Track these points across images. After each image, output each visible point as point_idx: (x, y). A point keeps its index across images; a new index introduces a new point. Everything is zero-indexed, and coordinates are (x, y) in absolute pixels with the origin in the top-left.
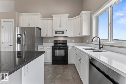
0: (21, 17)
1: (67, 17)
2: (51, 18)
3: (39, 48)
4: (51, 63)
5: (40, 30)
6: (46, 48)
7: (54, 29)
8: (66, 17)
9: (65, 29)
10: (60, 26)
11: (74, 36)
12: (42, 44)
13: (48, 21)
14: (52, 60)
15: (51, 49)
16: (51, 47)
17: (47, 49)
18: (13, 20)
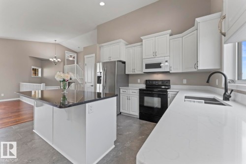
0: (102, 49)
1: (168, 35)
2: (140, 43)
3: (121, 90)
4: (138, 117)
5: (124, 64)
6: (131, 91)
7: (144, 60)
8: (166, 35)
9: (164, 58)
10: (155, 54)
11: (184, 71)
12: (128, 86)
13: (135, 49)
14: (140, 113)
15: (138, 94)
16: (138, 91)
17: (131, 93)
18: (94, 55)
